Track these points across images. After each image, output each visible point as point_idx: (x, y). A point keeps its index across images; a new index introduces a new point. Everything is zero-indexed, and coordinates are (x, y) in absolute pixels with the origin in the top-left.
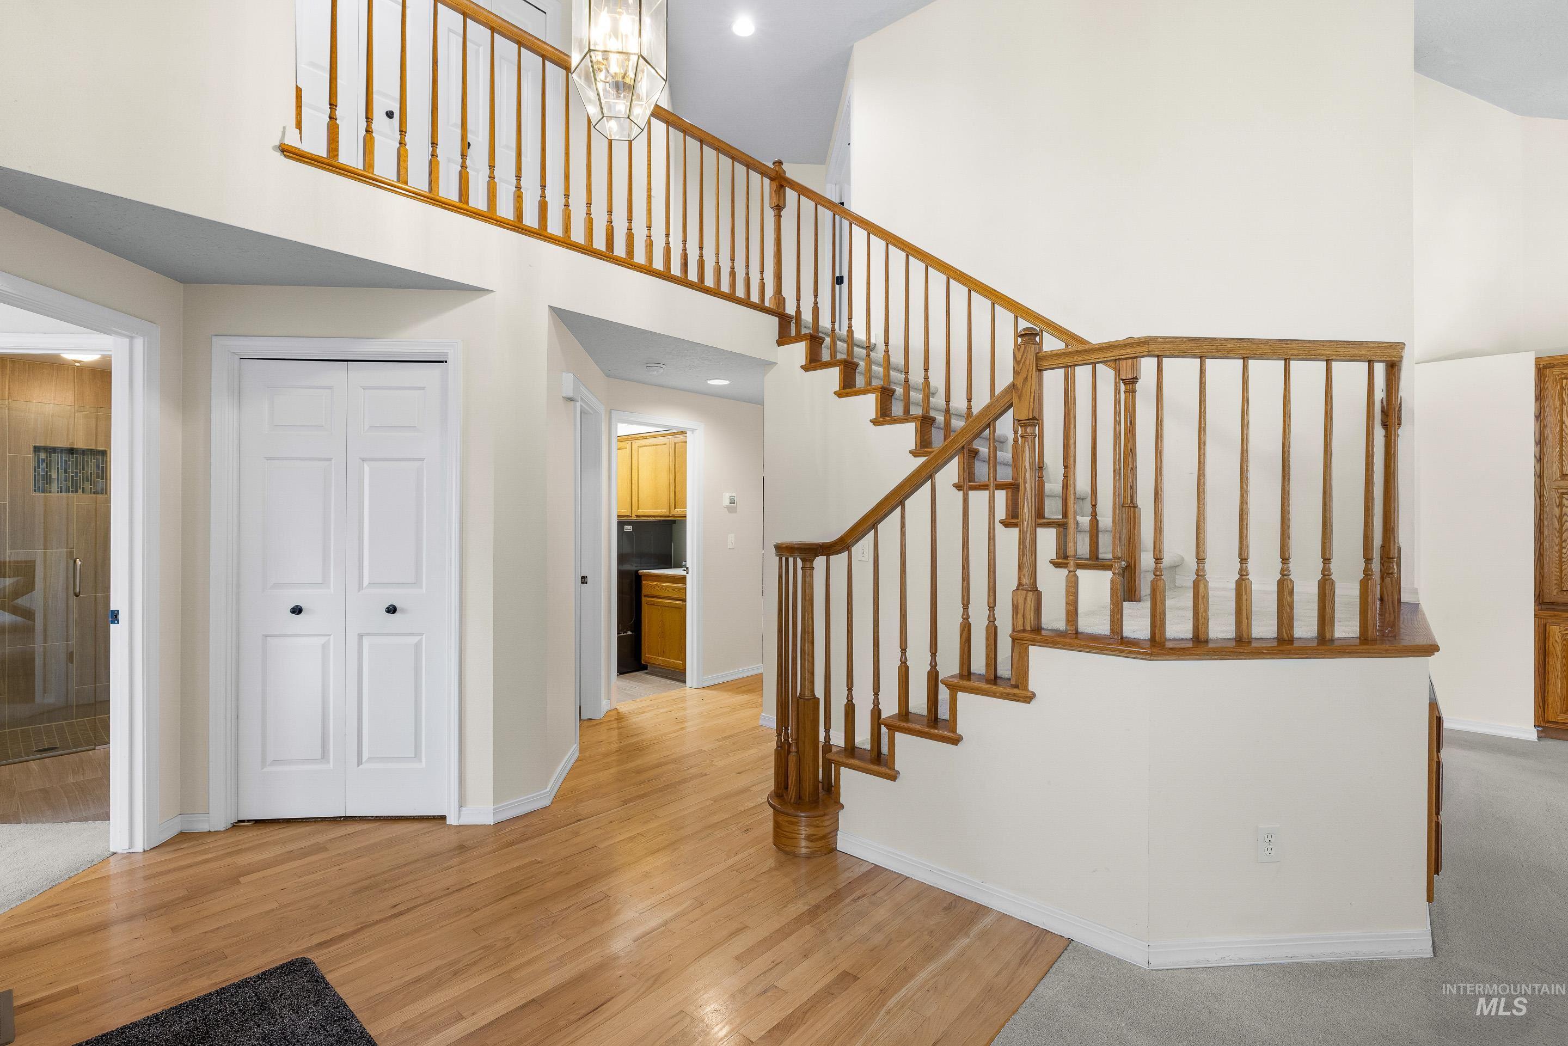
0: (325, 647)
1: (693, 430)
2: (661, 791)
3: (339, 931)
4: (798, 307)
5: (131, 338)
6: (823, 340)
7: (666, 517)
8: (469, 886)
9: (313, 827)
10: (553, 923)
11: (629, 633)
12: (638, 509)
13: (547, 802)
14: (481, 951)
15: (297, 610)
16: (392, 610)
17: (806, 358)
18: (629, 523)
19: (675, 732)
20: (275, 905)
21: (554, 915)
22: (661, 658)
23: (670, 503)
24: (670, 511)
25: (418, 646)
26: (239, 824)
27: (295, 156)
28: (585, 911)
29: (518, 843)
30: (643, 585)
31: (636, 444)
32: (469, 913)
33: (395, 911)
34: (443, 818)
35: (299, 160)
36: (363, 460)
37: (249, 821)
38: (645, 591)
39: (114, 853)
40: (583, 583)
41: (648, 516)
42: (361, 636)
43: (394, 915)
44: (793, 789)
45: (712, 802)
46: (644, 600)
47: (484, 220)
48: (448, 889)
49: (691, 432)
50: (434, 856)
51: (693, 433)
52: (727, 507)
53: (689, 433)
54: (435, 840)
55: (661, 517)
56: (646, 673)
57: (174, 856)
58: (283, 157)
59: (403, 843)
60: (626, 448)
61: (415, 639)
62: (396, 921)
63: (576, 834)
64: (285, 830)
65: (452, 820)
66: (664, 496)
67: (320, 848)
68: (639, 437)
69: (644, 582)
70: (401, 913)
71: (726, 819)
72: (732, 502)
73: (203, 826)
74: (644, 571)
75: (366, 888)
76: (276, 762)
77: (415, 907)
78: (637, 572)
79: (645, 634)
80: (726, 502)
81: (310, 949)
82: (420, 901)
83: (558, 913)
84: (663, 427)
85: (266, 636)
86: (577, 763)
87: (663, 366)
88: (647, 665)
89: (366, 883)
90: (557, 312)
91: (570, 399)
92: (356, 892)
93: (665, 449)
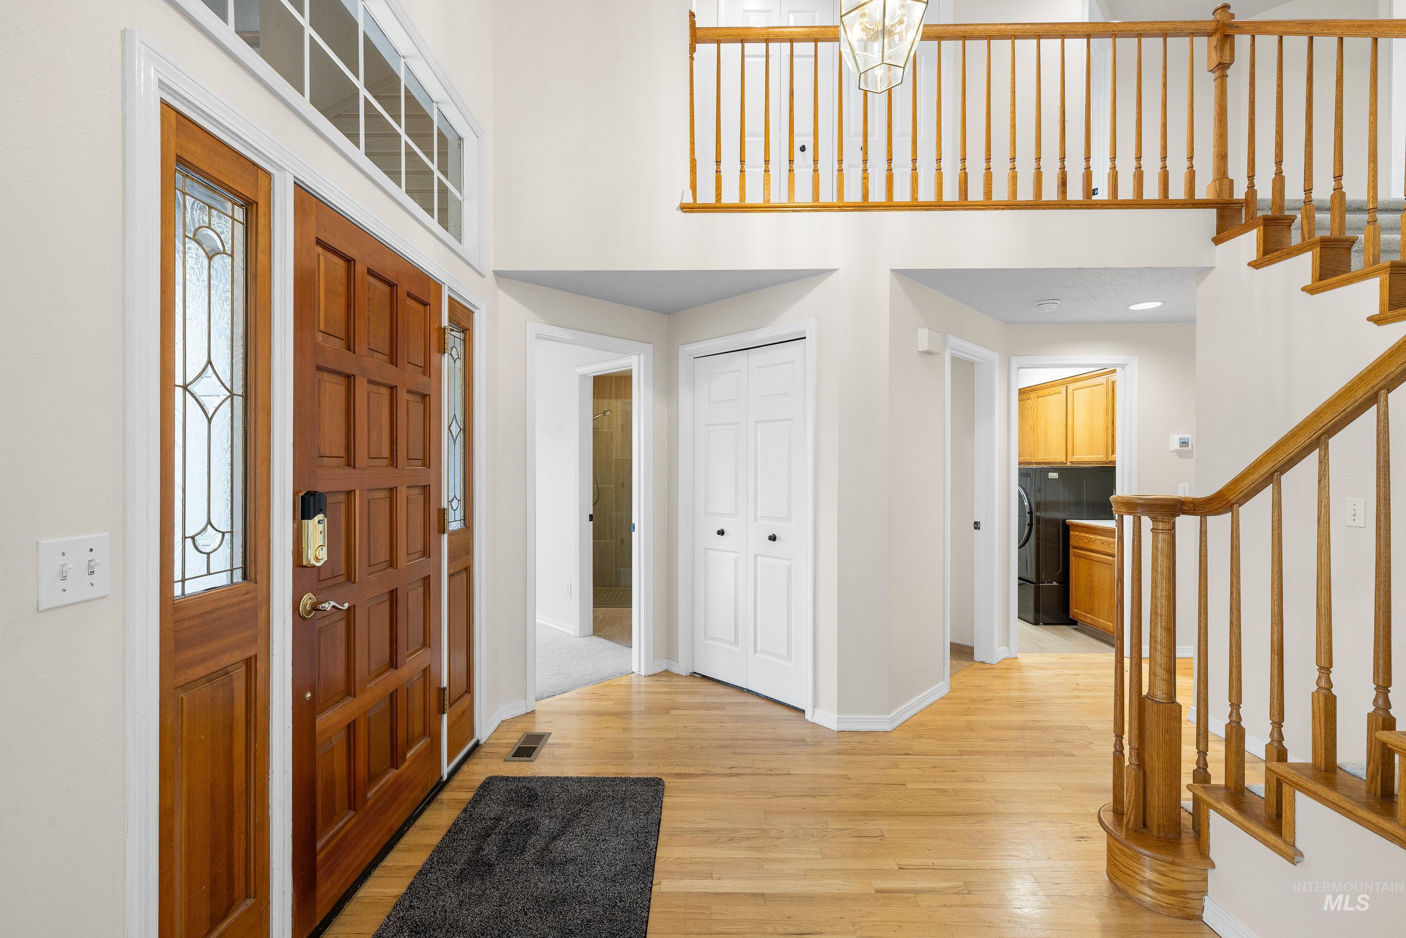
0: (736, 561)
1: (1123, 366)
2: (1006, 755)
3: (692, 770)
4: (1251, 186)
5: (639, 355)
6: (1292, 219)
7: (1103, 464)
8: (786, 774)
9: (727, 690)
10: (823, 836)
11: (1055, 583)
12: (1073, 455)
13: (888, 727)
14: (758, 832)
15: (721, 533)
16: (773, 538)
17: (1258, 250)
18: (1054, 470)
19: (1066, 698)
20: (674, 736)
21: (828, 830)
22: (1089, 616)
23: (1107, 448)
24: (1107, 456)
25: (789, 568)
26: (694, 674)
27: (689, 210)
28: (854, 840)
29: (844, 754)
30: (1071, 535)
31: (1071, 387)
32: (772, 796)
33: (730, 771)
34: (804, 711)
35: (692, 212)
36: (757, 422)
37: (699, 674)
38: (1073, 542)
39: (633, 672)
40: (975, 528)
41: (1083, 463)
42: (756, 556)
43: (727, 774)
44: (1131, 813)
45: (1059, 788)
46: (1072, 551)
47: (829, 210)
48: (772, 770)
49: (1121, 369)
50: (780, 740)
51: (1123, 369)
52: (1176, 451)
53: (1118, 369)
54: (790, 728)
55: (1097, 464)
56: (1074, 629)
57: (655, 684)
58: (683, 213)
59: (768, 722)
60: (1060, 393)
61: (788, 563)
62: (725, 779)
63: (895, 766)
64: (712, 687)
65: (808, 716)
66: (1101, 441)
67: (720, 707)
68: (1075, 379)
69: (1071, 533)
70: (731, 775)
71: (1064, 814)
72: (1184, 443)
73: (675, 670)
74: (1072, 521)
75: (726, 746)
76: (712, 638)
77: (742, 774)
78: (1064, 521)
79: (1072, 585)
80: (1175, 445)
81: (669, 775)
82: (748, 771)
83: (832, 830)
84: (1099, 367)
85: (707, 549)
86: (942, 701)
87: (1058, 302)
88: (1077, 621)
89: (728, 742)
90: (899, 274)
91: (928, 353)
92: (719, 747)
93: (1102, 390)
